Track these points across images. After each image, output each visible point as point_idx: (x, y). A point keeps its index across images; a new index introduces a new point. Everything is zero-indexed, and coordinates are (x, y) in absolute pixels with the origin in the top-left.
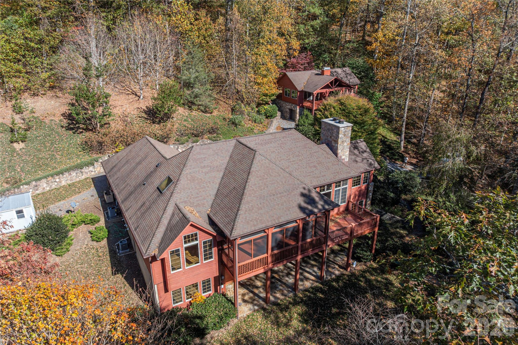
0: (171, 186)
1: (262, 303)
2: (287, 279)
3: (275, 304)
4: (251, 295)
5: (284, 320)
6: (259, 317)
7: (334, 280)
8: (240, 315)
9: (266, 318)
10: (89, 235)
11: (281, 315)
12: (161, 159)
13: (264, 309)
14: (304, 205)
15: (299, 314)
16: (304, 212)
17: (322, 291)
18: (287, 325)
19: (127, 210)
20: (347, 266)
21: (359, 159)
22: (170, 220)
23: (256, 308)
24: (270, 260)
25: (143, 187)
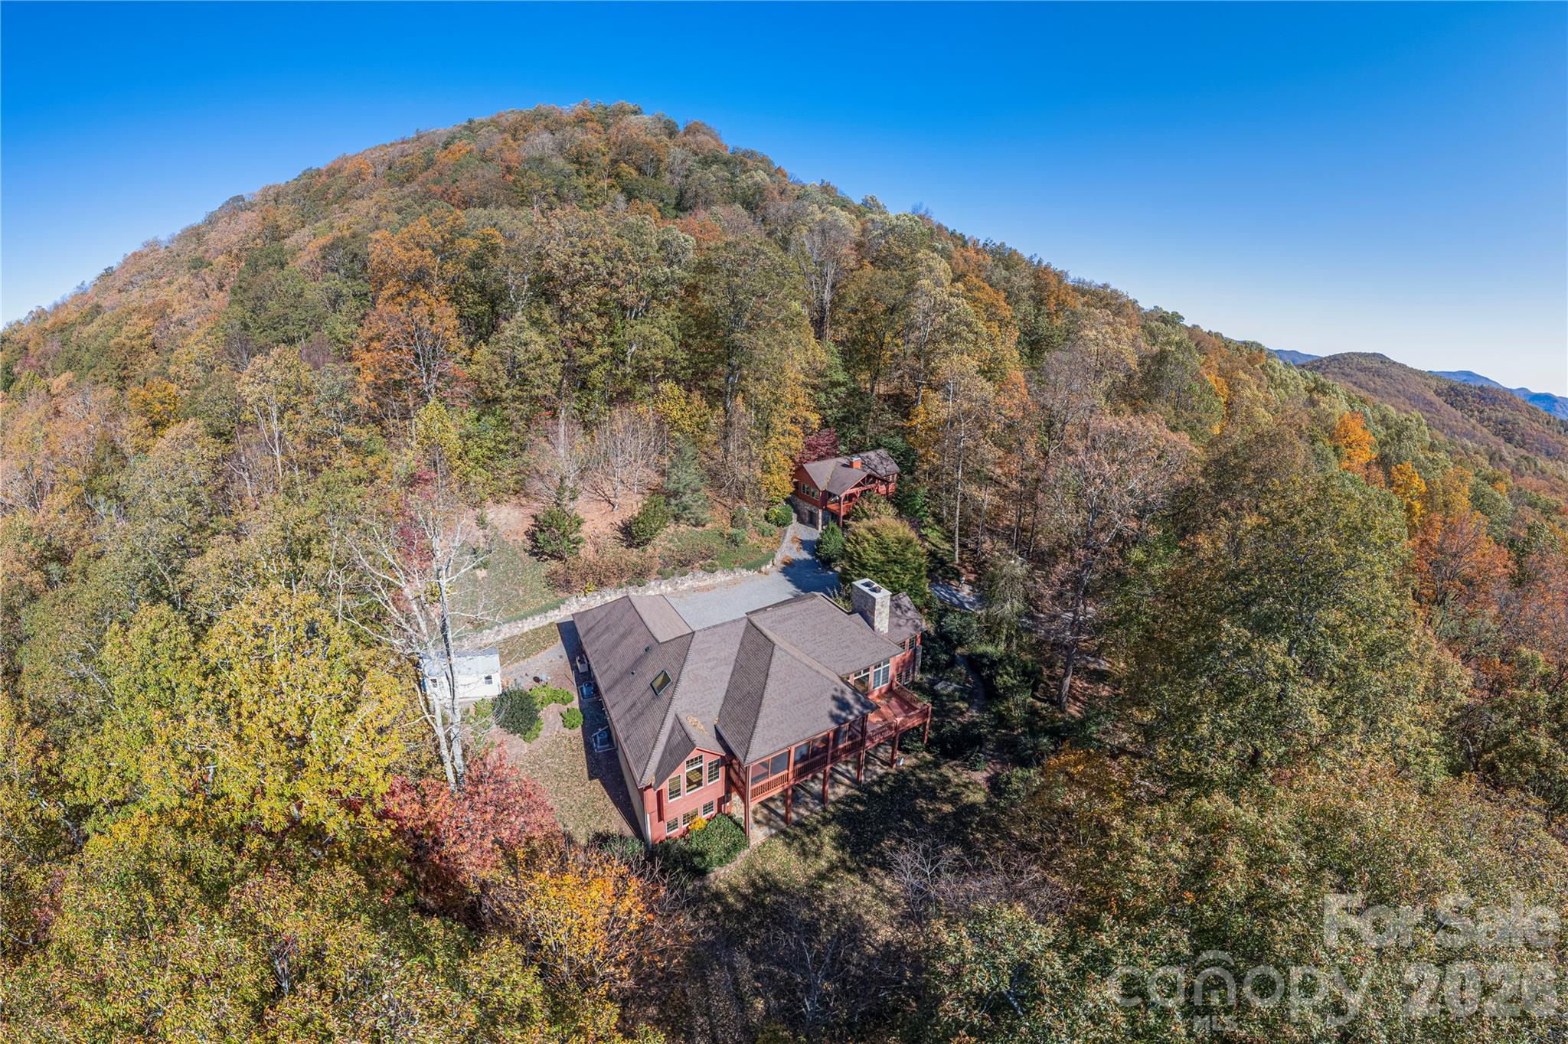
0: (669, 688)
1: (782, 824)
2: (812, 784)
3: (799, 824)
4: (765, 811)
5: (813, 848)
6: (778, 843)
7: (874, 782)
8: (752, 843)
9: (789, 845)
10: (561, 718)
11: (807, 840)
12: (652, 641)
13: (784, 832)
14: (837, 712)
15: (831, 838)
16: (837, 722)
17: (860, 801)
18: (817, 855)
19: (612, 707)
20: (891, 762)
21: (902, 622)
22: (670, 737)
23: (774, 831)
24: (791, 776)
25: (631, 677)
